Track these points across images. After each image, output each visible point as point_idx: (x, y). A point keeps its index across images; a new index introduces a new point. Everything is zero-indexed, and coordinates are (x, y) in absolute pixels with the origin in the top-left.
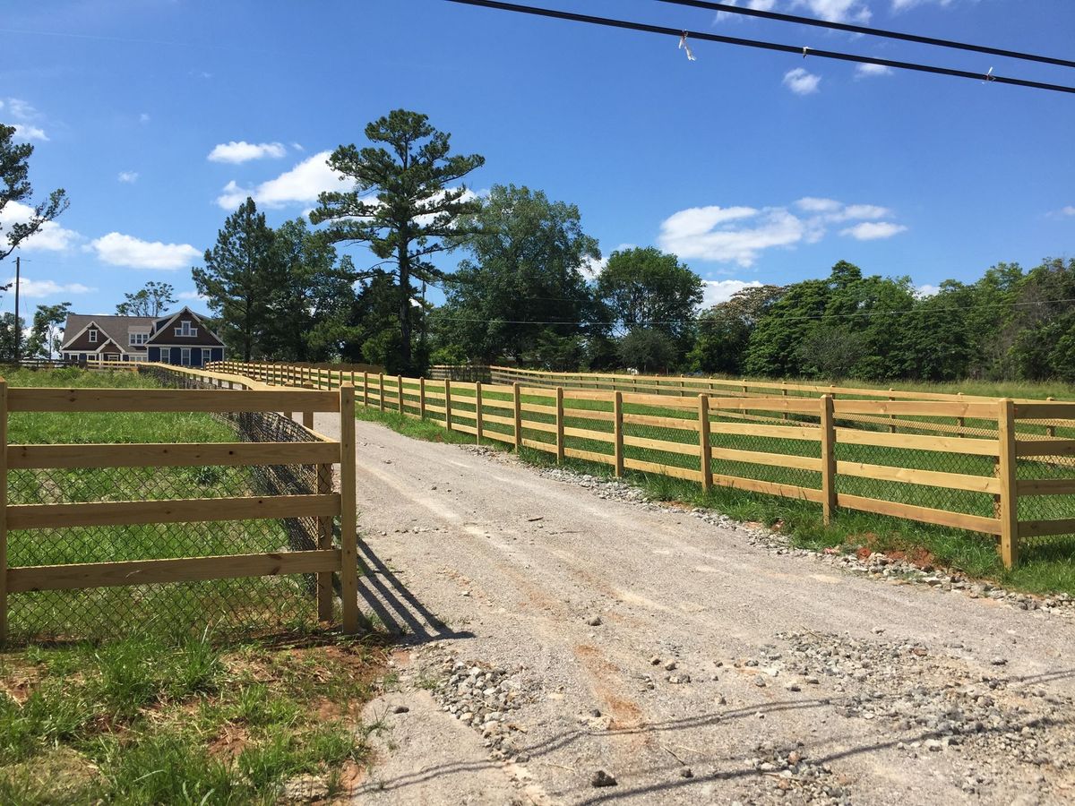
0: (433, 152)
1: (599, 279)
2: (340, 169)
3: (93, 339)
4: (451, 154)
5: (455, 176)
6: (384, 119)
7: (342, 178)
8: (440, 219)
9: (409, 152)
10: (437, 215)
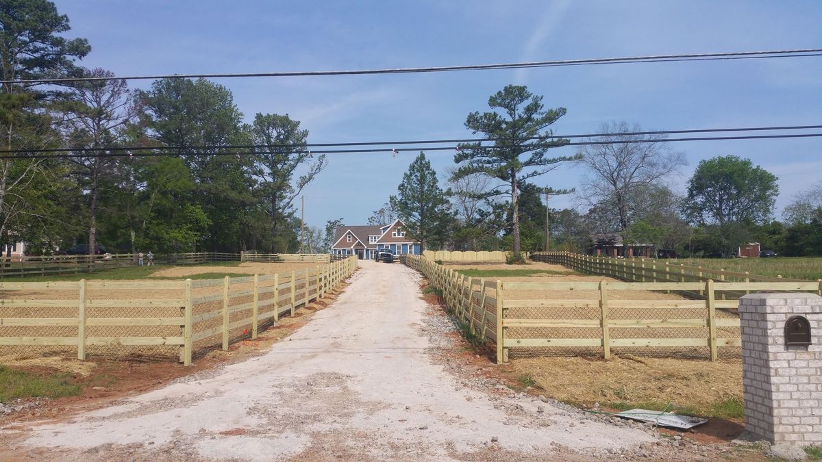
0: (531, 110)
1: (692, 181)
2: (472, 128)
3: (349, 240)
4: (545, 109)
5: (547, 124)
6: (499, 93)
7: (474, 133)
8: (536, 154)
9: (516, 112)
10: (534, 151)
